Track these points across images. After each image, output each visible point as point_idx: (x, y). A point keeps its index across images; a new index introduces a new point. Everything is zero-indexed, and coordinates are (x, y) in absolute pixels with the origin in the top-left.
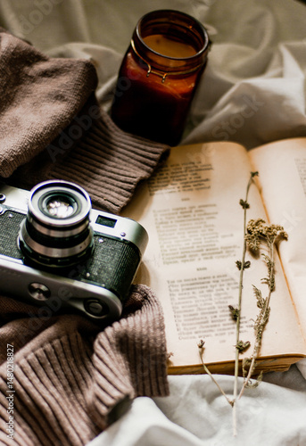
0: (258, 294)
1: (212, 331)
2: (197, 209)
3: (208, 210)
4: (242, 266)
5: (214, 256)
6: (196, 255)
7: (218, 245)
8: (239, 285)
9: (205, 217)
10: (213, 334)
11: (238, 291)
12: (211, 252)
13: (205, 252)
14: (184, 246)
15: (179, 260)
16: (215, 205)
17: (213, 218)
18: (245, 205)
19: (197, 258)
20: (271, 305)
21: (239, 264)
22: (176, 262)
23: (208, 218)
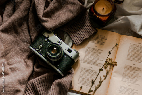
0: (101, 79)
1: (86, 84)
2: (97, 50)
3: (100, 51)
4: (101, 70)
5: (95, 65)
6: (91, 63)
7: (98, 62)
8: (97, 75)
9: (98, 53)
10: (86, 85)
11: (96, 76)
12: (95, 63)
13: (94, 63)
14: (90, 59)
15: (87, 63)
16: (102, 51)
17: (100, 54)
18: (110, 53)
19: (91, 64)
20: (102, 83)
21: (100, 69)
22: (86, 63)
23: (99, 54)
